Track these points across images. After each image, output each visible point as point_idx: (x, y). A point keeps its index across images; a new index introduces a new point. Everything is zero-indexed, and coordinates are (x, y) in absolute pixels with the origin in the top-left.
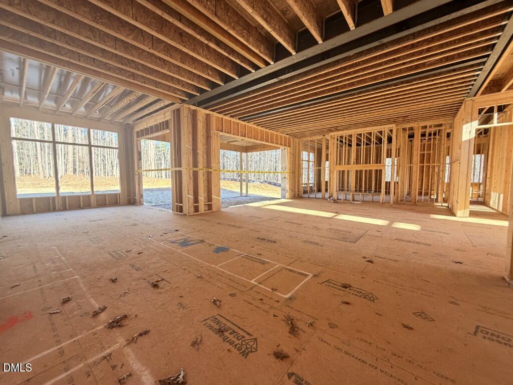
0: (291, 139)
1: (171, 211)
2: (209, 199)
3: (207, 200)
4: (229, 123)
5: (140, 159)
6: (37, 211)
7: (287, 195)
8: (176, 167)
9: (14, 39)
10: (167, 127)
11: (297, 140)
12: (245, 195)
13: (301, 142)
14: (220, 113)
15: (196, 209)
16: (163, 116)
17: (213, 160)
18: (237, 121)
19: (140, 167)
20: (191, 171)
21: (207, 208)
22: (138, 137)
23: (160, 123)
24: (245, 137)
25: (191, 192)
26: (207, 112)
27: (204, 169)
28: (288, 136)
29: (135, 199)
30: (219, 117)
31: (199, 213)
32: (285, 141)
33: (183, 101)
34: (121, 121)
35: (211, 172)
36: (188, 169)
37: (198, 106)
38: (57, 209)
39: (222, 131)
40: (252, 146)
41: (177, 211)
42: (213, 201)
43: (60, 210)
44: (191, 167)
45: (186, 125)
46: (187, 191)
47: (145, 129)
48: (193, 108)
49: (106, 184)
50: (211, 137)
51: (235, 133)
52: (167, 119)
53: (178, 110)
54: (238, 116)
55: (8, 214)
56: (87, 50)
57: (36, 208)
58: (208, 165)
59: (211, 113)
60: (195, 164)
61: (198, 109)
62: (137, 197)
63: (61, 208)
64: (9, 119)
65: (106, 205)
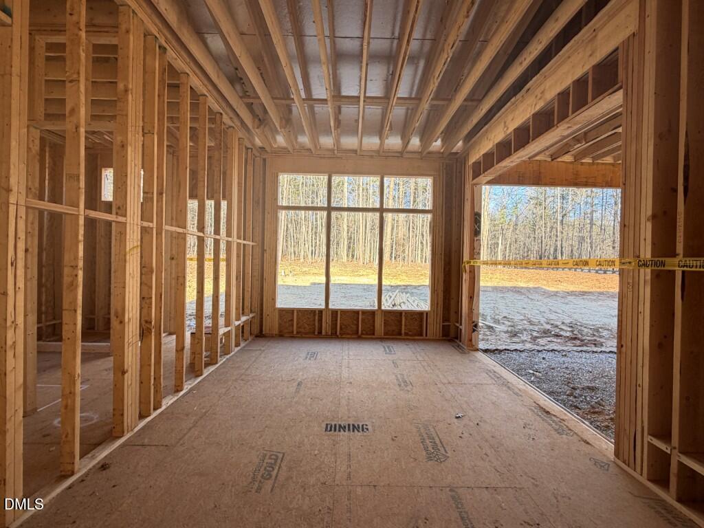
5: (477, 232)
6: (298, 333)
22: (476, 176)
29: (458, 332)
34: (443, 150)
38: (324, 333)
43: (327, 337)
47: (499, 144)
55: (264, 333)
57: (298, 327)
62: (464, 327)
63: (330, 333)
64: (277, 176)
65: (400, 334)
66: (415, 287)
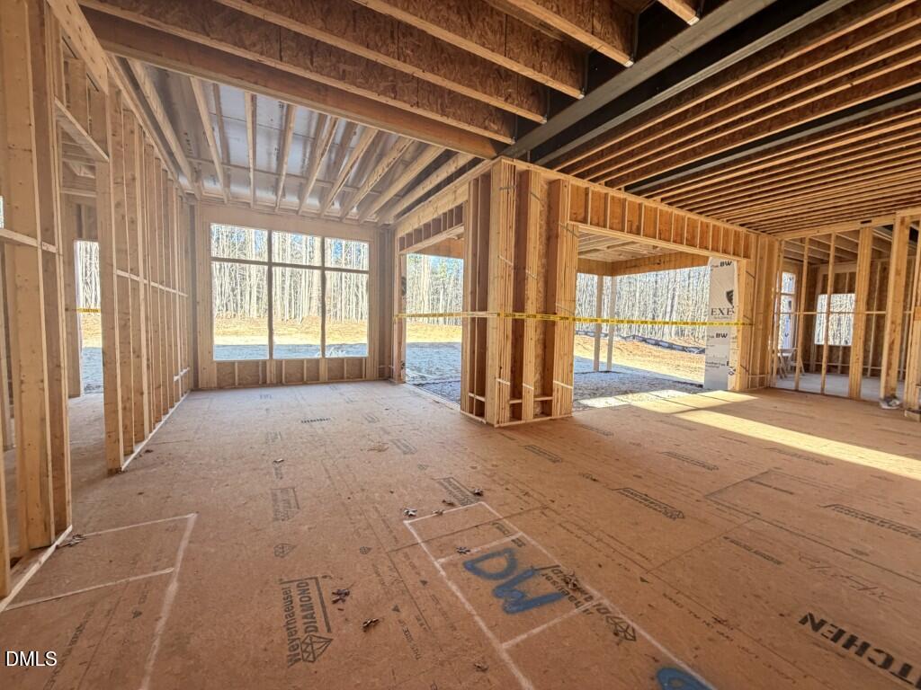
0: (753, 237)
1: (457, 407)
2: (546, 387)
3: (539, 391)
4: (603, 201)
5: (403, 292)
6: (239, 384)
7: (734, 381)
8: (473, 309)
9: (151, 17)
10: (460, 221)
11: (765, 239)
12: (605, 369)
13: (777, 244)
14: (581, 176)
15: (516, 412)
16: (451, 197)
17: (560, 294)
18: (623, 195)
19: (402, 309)
20: (510, 320)
21: (538, 410)
22: (402, 248)
23: (445, 214)
24: (638, 233)
25: (507, 371)
26: (553, 174)
27: (539, 316)
28: (743, 230)
29: (391, 371)
30: (578, 188)
31: (522, 422)
32: (737, 242)
33: (500, 148)
34: (376, 221)
35: (554, 323)
36: (502, 316)
37: (531, 162)
38: (268, 382)
39: (584, 221)
40: (626, 261)
41: (472, 413)
42: (555, 393)
43: (272, 385)
44: (510, 310)
45: (503, 207)
46: (498, 369)
47: (415, 230)
48: (522, 166)
49: (358, 333)
50: (557, 237)
51: (614, 226)
52: (459, 202)
53: (487, 178)
54: (624, 182)
55: (200, 386)
56: (288, 13)
57: (239, 379)
58: (548, 305)
59: (562, 176)
60: (519, 305)
61: (533, 167)
62: (395, 367)
63: (275, 382)
64: (210, 226)
65: (342, 378)
66: (351, 346)
